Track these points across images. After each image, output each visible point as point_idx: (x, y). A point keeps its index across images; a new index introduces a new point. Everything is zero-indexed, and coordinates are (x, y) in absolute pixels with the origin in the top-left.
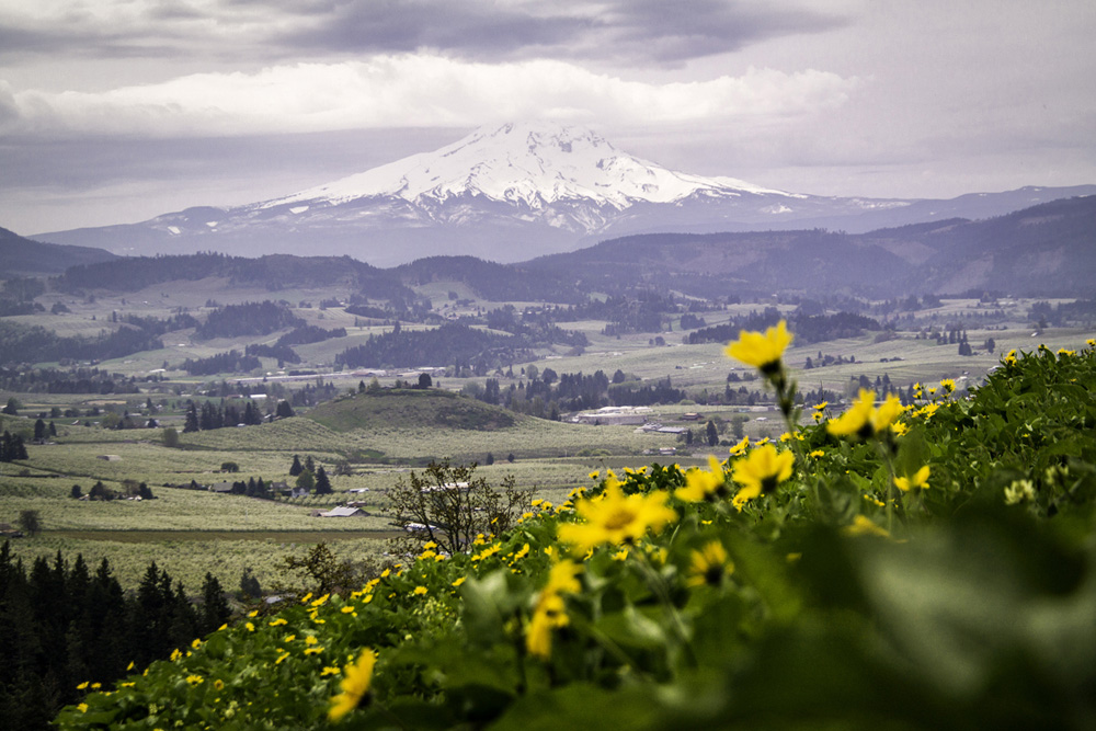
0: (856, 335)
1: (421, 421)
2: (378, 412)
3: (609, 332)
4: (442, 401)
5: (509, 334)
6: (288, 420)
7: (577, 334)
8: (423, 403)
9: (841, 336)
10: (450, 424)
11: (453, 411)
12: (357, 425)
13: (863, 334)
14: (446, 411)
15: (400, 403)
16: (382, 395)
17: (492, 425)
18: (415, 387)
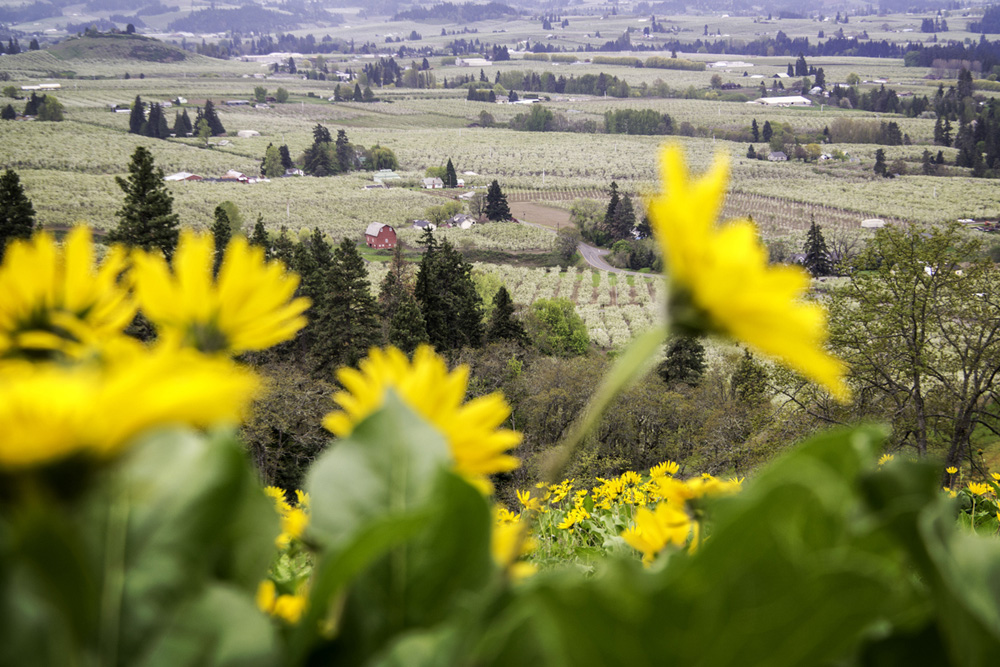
0: (499, 17)
1: (119, 55)
2: (91, 48)
3: (361, 15)
4: (137, 43)
5: (290, 14)
6: (35, 51)
7: (337, 15)
8: (124, 43)
9: (489, 18)
10: (139, 57)
11: (144, 49)
12: (75, 56)
13: (503, 17)
14: (137, 49)
15: (107, 42)
16: (97, 37)
17: (170, 59)
18: (124, 33)
